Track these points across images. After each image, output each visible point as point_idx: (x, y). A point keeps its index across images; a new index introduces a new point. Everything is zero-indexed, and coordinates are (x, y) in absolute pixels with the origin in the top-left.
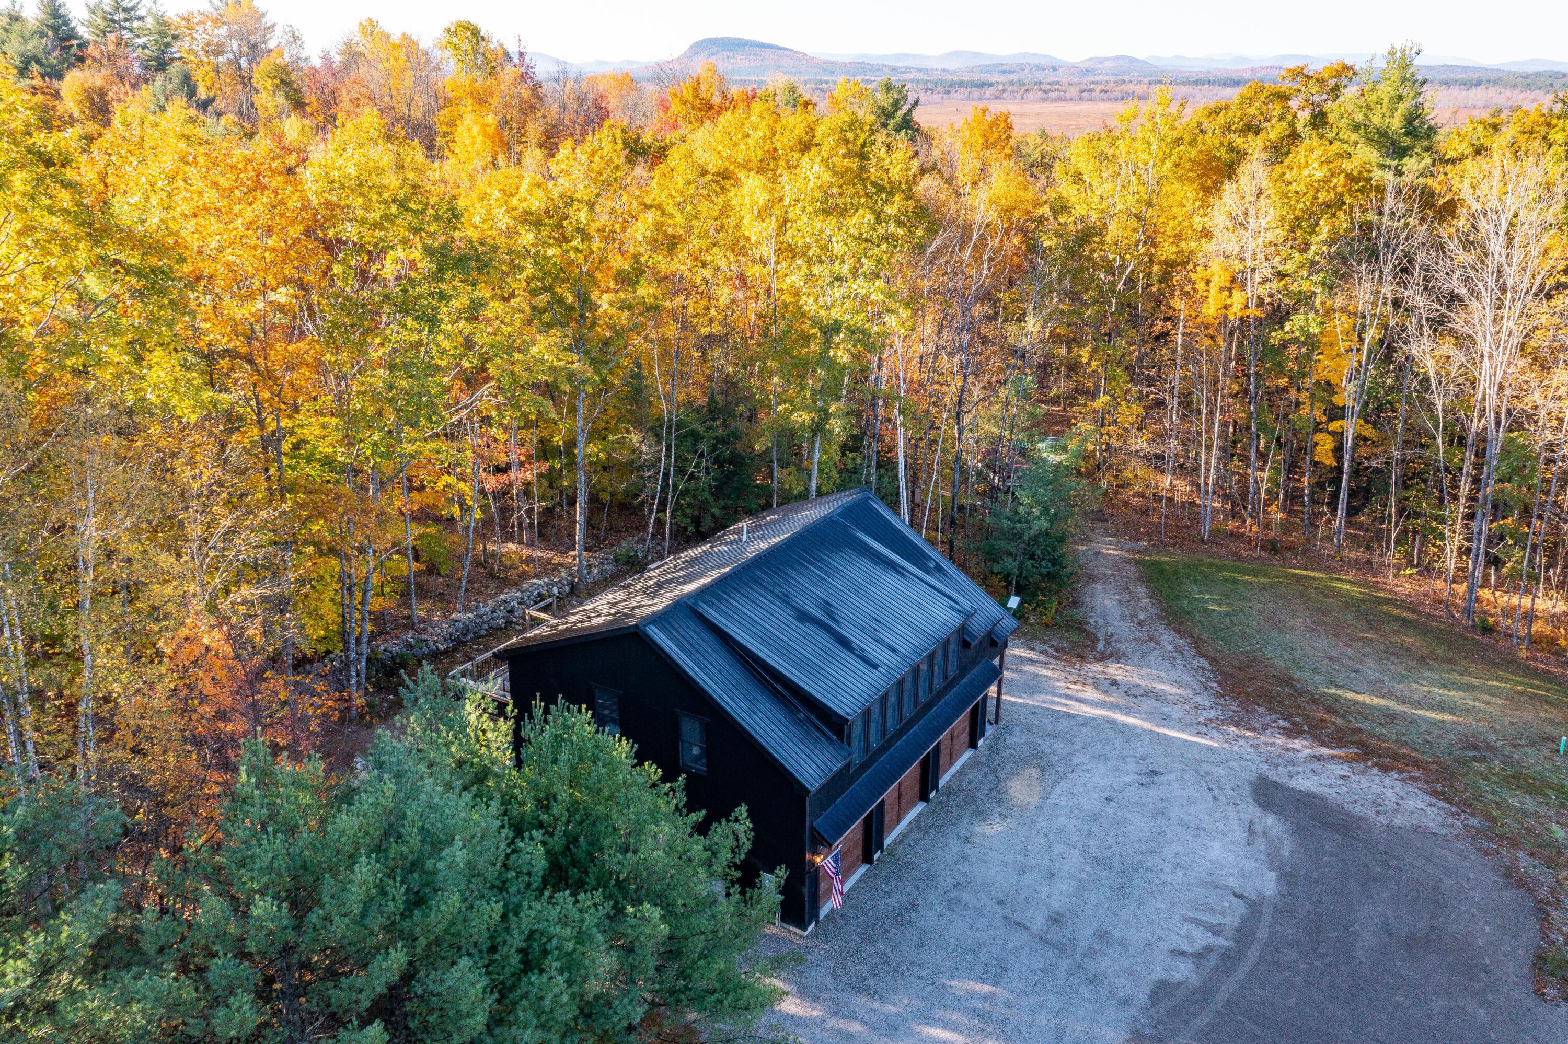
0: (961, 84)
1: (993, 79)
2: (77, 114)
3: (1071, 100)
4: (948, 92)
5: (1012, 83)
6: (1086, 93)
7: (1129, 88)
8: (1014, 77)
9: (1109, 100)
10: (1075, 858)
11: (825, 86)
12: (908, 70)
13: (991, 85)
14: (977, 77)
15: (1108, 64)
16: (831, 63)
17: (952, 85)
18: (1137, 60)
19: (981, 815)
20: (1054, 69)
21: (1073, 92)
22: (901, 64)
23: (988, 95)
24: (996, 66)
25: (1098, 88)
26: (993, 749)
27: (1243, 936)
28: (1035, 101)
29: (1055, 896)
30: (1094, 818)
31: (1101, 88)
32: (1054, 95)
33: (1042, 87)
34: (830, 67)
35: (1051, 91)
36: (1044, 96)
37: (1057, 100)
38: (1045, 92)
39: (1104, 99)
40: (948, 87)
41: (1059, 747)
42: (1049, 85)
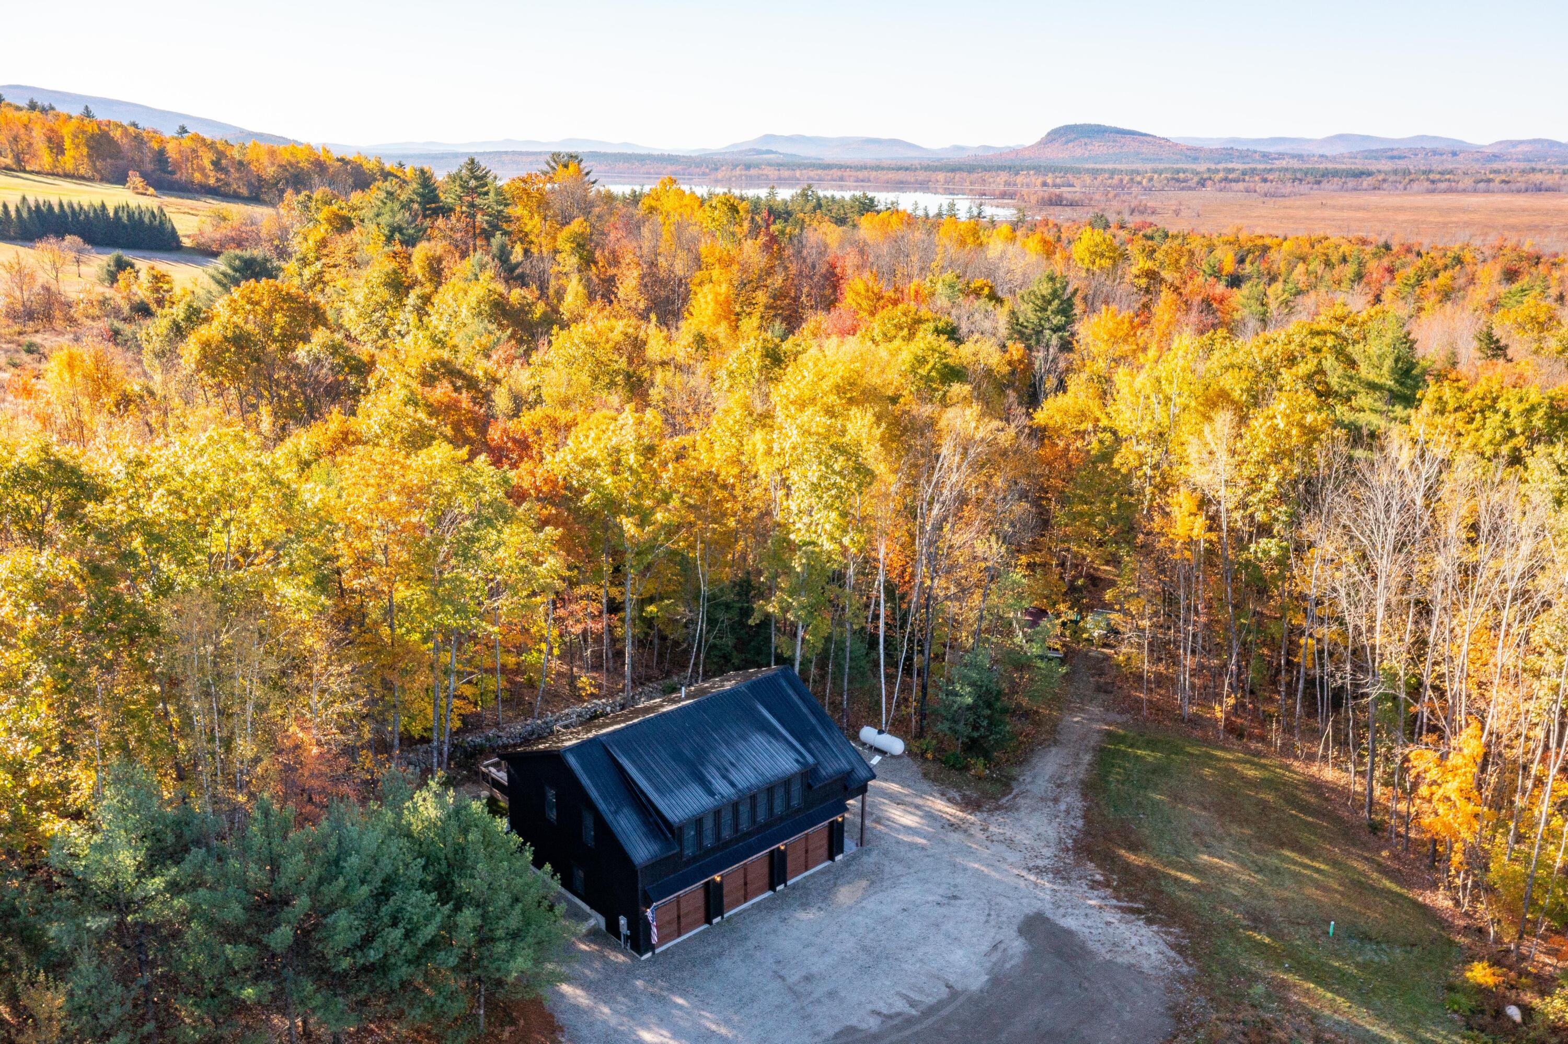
0: (1336, 173)
1: (1373, 166)
2: (420, 277)
3: (1464, 191)
4: (1319, 183)
5: (1395, 172)
6: (1483, 184)
7: (1538, 178)
8: (1401, 164)
10: (850, 943)
11: (1182, 176)
12: (1281, 156)
13: (1370, 174)
14: (1359, 165)
15: (1520, 148)
16: (1194, 150)
17: (1326, 174)
18: (1559, 144)
19: (805, 906)
20: (1454, 154)
21: (1467, 182)
22: (1272, 149)
23: (1365, 184)
24: (1385, 151)
25: (1499, 178)
26: (847, 864)
27: (931, 1010)
28: (1418, 193)
29: (818, 965)
30: (885, 920)
31: (1504, 177)
32: (1443, 186)
33: (1431, 176)
34: (1194, 153)
35: (1440, 181)
36: (1431, 186)
37: (1445, 191)
38: (1433, 182)
39: (1502, 191)
40: (1320, 177)
41: (898, 869)
42: (1441, 173)
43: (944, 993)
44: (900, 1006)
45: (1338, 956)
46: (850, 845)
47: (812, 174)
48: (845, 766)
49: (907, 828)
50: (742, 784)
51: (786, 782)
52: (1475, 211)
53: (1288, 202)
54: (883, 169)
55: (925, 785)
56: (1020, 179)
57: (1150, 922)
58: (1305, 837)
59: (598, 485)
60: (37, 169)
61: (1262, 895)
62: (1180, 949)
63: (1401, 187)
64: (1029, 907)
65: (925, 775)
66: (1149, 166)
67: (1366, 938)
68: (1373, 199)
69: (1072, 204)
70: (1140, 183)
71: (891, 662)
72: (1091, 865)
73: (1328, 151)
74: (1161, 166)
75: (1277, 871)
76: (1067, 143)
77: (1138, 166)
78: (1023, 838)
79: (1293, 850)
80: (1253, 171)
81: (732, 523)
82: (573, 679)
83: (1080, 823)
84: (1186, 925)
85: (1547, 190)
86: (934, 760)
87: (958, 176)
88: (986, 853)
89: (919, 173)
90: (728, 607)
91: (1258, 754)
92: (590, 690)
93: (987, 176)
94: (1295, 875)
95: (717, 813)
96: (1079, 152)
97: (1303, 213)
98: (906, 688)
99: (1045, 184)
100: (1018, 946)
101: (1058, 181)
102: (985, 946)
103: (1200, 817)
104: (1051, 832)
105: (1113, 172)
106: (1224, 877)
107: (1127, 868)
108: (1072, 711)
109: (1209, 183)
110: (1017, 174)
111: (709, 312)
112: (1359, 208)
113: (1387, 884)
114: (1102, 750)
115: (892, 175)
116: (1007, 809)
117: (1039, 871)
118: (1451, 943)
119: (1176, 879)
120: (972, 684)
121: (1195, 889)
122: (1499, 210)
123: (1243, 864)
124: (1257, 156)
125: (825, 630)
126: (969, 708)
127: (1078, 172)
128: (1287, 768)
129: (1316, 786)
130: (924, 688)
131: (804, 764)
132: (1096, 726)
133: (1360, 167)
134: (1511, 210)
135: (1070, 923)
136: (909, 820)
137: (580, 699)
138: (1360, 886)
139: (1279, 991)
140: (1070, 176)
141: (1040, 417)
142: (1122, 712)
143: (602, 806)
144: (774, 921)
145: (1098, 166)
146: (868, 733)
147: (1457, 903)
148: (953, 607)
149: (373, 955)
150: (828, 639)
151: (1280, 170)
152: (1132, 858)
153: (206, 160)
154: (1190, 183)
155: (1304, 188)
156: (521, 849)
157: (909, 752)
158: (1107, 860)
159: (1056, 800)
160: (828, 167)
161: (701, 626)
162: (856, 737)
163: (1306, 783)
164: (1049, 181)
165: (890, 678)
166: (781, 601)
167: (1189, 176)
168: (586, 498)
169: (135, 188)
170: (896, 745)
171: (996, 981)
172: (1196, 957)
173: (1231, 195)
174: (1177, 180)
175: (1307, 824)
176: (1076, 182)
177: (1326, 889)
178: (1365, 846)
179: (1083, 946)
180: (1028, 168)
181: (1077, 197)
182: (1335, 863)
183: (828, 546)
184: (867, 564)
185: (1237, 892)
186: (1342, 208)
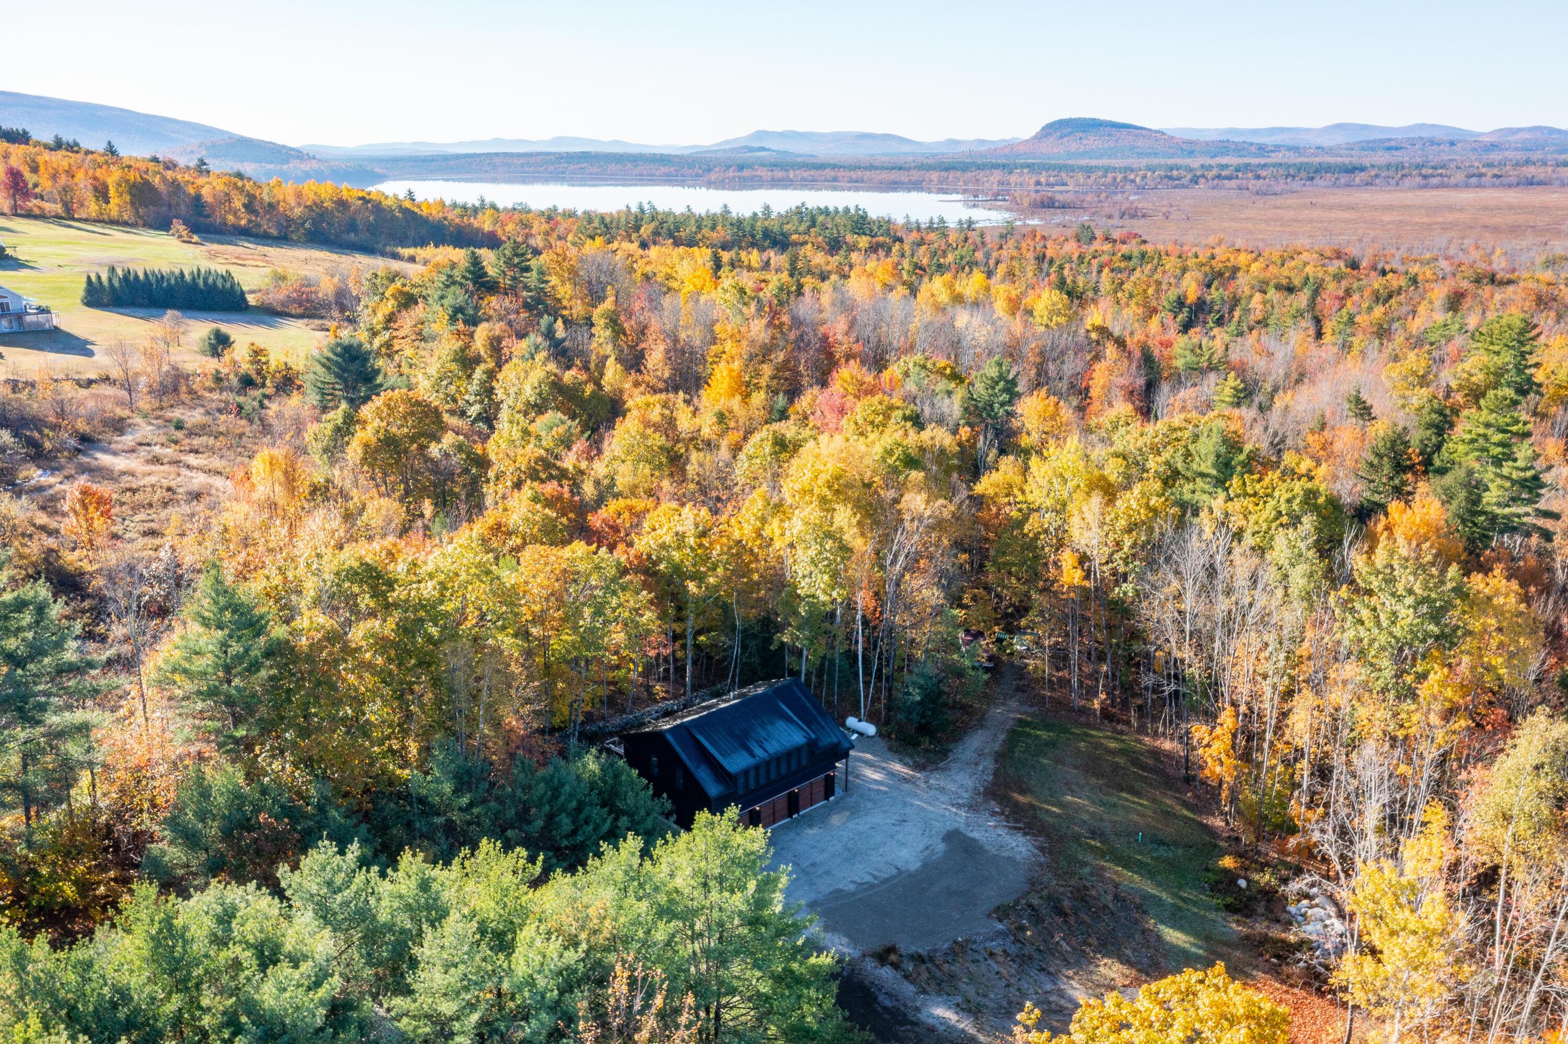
0: (1330, 168)
1: (1368, 159)
2: (483, 354)
3: (1456, 186)
4: (1312, 179)
5: (1388, 167)
6: (1474, 180)
7: (1530, 171)
8: (1396, 157)
9: (1503, 186)
10: (839, 846)
11: (1175, 173)
12: (1277, 148)
13: (1363, 169)
15: (1520, 136)
16: (1191, 142)
17: (1320, 169)
18: (1559, 131)
19: (811, 826)
20: (1452, 143)
21: (1459, 177)
22: (1268, 140)
23: (1357, 180)
24: (1382, 141)
25: (1490, 172)
26: (837, 802)
27: (886, 880)
28: (1411, 189)
29: (819, 858)
30: (860, 834)
31: (1496, 171)
32: (1434, 181)
33: (1424, 171)
34: (1189, 147)
35: (1433, 176)
36: (1422, 182)
37: (1437, 187)
38: (1425, 177)
39: (1494, 186)
40: (1313, 172)
41: (869, 805)
42: (1434, 168)
43: (895, 872)
44: (868, 878)
45: (1141, 853)
46: (839, 791)
47: (805, 174)
48: (835, 740)
49: (876, 781)
50: (771, 750)
51: (798, 750)
52: (1462, 210)
53: (1279, 201)
54: (876, 168)
55: (889, 755)
56: (1013, 179)
57: (1025, 834)
58: (1138, 785)
59: (670, 559)
60: (84, 216)
61: (1102, 820)
62: (1041, 849)
63: (1393, 182)
64: (950, 826)
65: (890, 749)
66: (1144, 162)
67: (1162, 843)
68: (1363, 196)
69: (1064, 206)
70: (1133, 181)
71: (867, 673)
72: (993, 803)
73: (1326, 141)
74: (1155, 161)
75: (1115, 805)
76: (1062, 137)
77: (1134, 162)
78: (952, 787)
79: (1129, 792)
80: (1247, 166)
81: (756, 577)
82: (649, 688)
83: (991, 778)
84: (1048, 836)
85: (1540, 183)
86: (897, 738)
87: (952, 175)
88: (926, 796)
89: (913, 172)
90: (755, 636)
91: (1122, 733)
92: (662, 695)
93: (981, 175)
94: (1124, 807)
95: (757, 768)
96: (1074, 147)
97: (1291, 214)
98: (878, 690)
99: (1038, 183)
100: (941, 847)
101: (1052, 180)
102: (921, 847)
103: (1072, 773)
104: (970, 783)
105: (1107, 170)
106: (1079, 808)
107: (1016, 804)
108: (997, 705)
109: (1202, 180)
110: (1011, 173)
111: (725, 385)
112: (1350, 207)
113: (1185, 812)
114: (1014, 731)
115: (885, 176)
116: (943, 769)
117: (959, 806)
118: (1216, 846)
119: (1048, 811)
120: (921, 687)
121: (1058, 816)
122: (1486, 208)
123: (1093, 802)
124: (1253, 149)
125: (822, 651)
126: (919, 703)
127: (1071, 169)
128: (1140, 742)
129: (1156, 753)
130: (890, 690)
131: (809, 739)
132: (1012, 715)
133: (1355, 161)
134: (1498, 208)
135: (975, 835)
136: (877, 776)
137: (655, 701)
138: (1167, 814)
139: (1098, 873)
140: (1063, 174)
141: (979, 488)
142: (1031, 706)
143: (689, 764)
144: (792, 835)
145: (1093, 162)
146: (851, 721)
147: (1227, 823)
148: (911, 634)
149: (580, 838)
150: (824, 658)
151: (1274, 165)
152: (1021, 799)
153: (238, 202)
154: (1184, 181)
155: (1296, 185)
156: (646, 787)
157: (879, 733)
158: (1004, 800)
159: (977, 764)
160: (821, 166)
161: (737, 650)
162: (843, 724)
163: (1149, 751)
164: (1043, 180)
165: (867, 684)
166: (792, 634)
167: (1183, 173)
168: (662, 567)
169: (180, 237)
170: (871, 729)
171: (925, 865)
172: (1050, 853)
173: (1223, 193)
174: (1171, 178)
175: (1142, 777)
176: (1069, 181)
177: (1143, 816)
178: (1178, 790)
179: (981, 847)
180: (1023, 166)
181: (1069, 198)
182: (1154, 800)
183: (823, 598)
184: (850, 606)
185: (1085, 817)
186: (1331, 208)
